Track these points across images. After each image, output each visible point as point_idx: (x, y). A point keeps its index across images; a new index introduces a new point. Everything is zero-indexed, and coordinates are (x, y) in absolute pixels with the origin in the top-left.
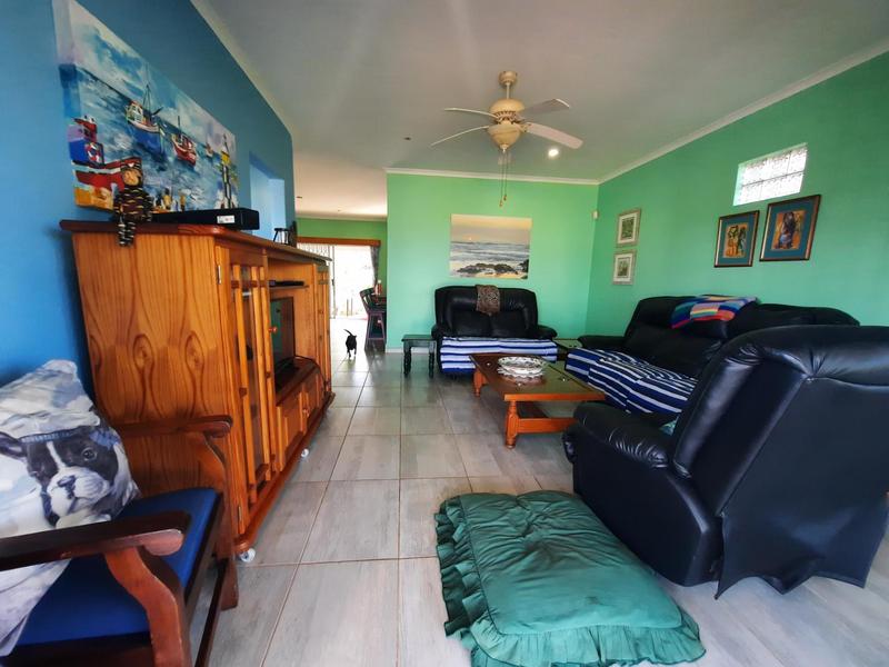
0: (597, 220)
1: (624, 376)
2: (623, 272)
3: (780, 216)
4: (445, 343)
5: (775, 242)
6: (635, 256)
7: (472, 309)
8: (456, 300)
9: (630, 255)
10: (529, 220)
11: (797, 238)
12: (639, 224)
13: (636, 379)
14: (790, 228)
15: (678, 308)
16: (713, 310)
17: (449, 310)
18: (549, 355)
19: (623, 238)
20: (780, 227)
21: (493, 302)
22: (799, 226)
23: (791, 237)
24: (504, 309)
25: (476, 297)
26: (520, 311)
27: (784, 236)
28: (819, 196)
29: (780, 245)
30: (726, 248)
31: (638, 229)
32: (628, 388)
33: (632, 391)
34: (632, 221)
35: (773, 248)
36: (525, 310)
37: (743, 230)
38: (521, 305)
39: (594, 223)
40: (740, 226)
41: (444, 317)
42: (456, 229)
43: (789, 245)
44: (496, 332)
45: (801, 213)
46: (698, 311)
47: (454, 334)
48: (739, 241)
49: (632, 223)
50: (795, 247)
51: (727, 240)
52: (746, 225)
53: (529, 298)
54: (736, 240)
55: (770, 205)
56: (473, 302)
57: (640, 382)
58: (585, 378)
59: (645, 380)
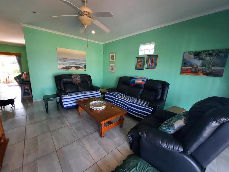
0: (103, 54)
1: (125, 101)
2: (112, 69)
3: (150, 59)
4: (64, 98)
5: (149, 65)
6: (115, 65)
7: (71, 83)
8: (64, 80)
9: (114, 65)
10: (85, 52)
11: (153, 64)
12: (115, 57)
13: (129, 102)
14: (152, 61)
15: (131, 80)
16: (141, 82)
17: (62, 85)
18: (99, 95)
19: (111, 60)
20: (150, 61)
21: (78, 80)
22: (154, 61)
23: (152, 64)
24: (82, 82)
25: (72, 78)
26: (87, 82)
27: (151, 63)
28: (158, 55)
29: (150, 65)
30: (138, 65)
31: (115, 58)
32: (127, 105)
33: (129, 106)
34: (113, 56)
35: (148, 66)
36: (88, 81)
37: (142, 61)
38: (87, 80)
39: (102, 55)
40: (141, 60)
41: (60, 87)
42: (59, 53)
43: (152, 65)
44: (80, 90)
45: (154, 58)
46: (137, 82)
47: (66, 94)
48: (141, 64)
49: (114, 56)
50: (153, 66)
51: (138, 63)
52: (142, 60)
53: (89, 77)
54: (140, 63)
55: (147, 56)
56: (71, 80)
57: (130, 103)
58: (112, 102)
59: (131, 102)
